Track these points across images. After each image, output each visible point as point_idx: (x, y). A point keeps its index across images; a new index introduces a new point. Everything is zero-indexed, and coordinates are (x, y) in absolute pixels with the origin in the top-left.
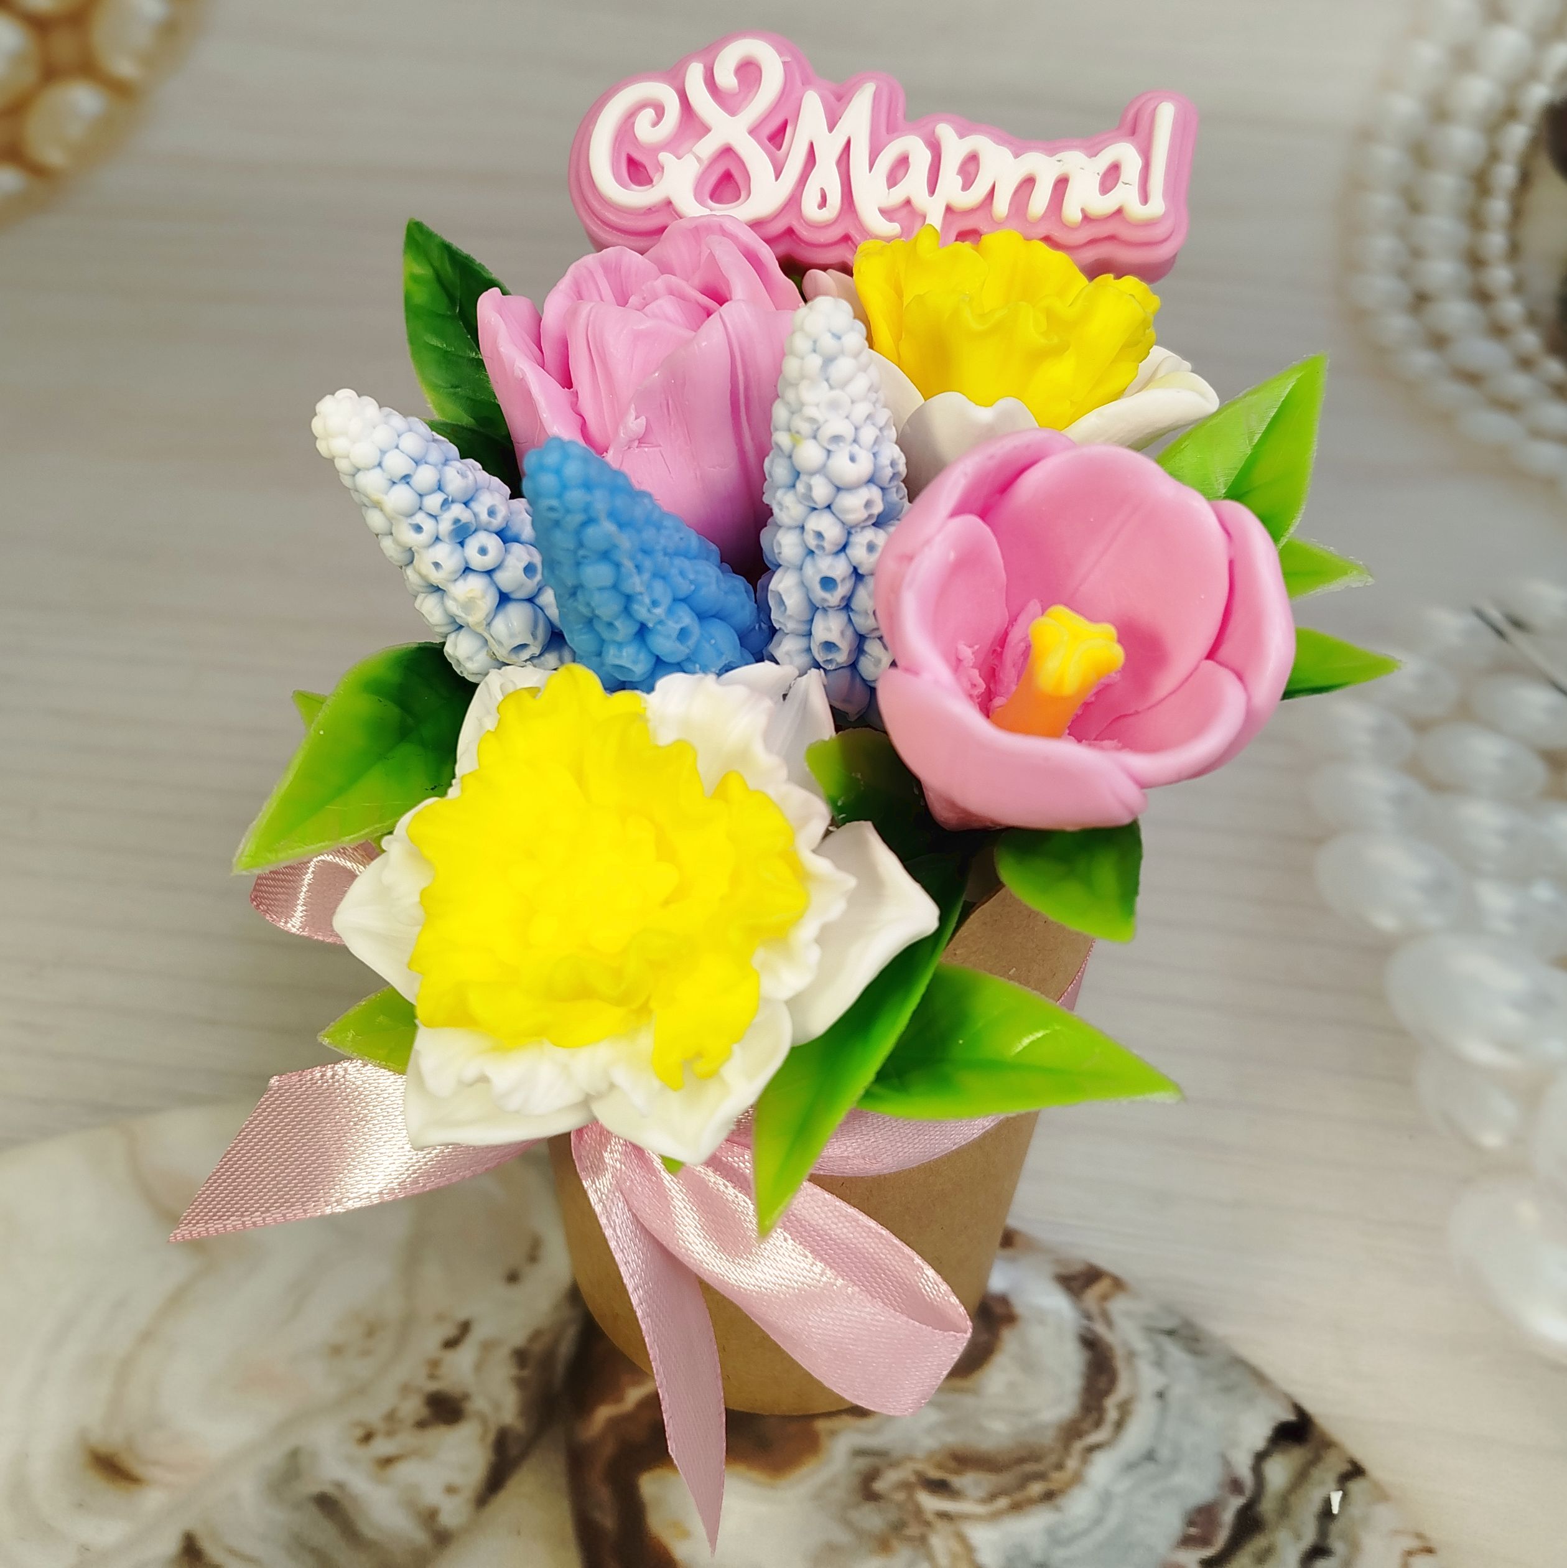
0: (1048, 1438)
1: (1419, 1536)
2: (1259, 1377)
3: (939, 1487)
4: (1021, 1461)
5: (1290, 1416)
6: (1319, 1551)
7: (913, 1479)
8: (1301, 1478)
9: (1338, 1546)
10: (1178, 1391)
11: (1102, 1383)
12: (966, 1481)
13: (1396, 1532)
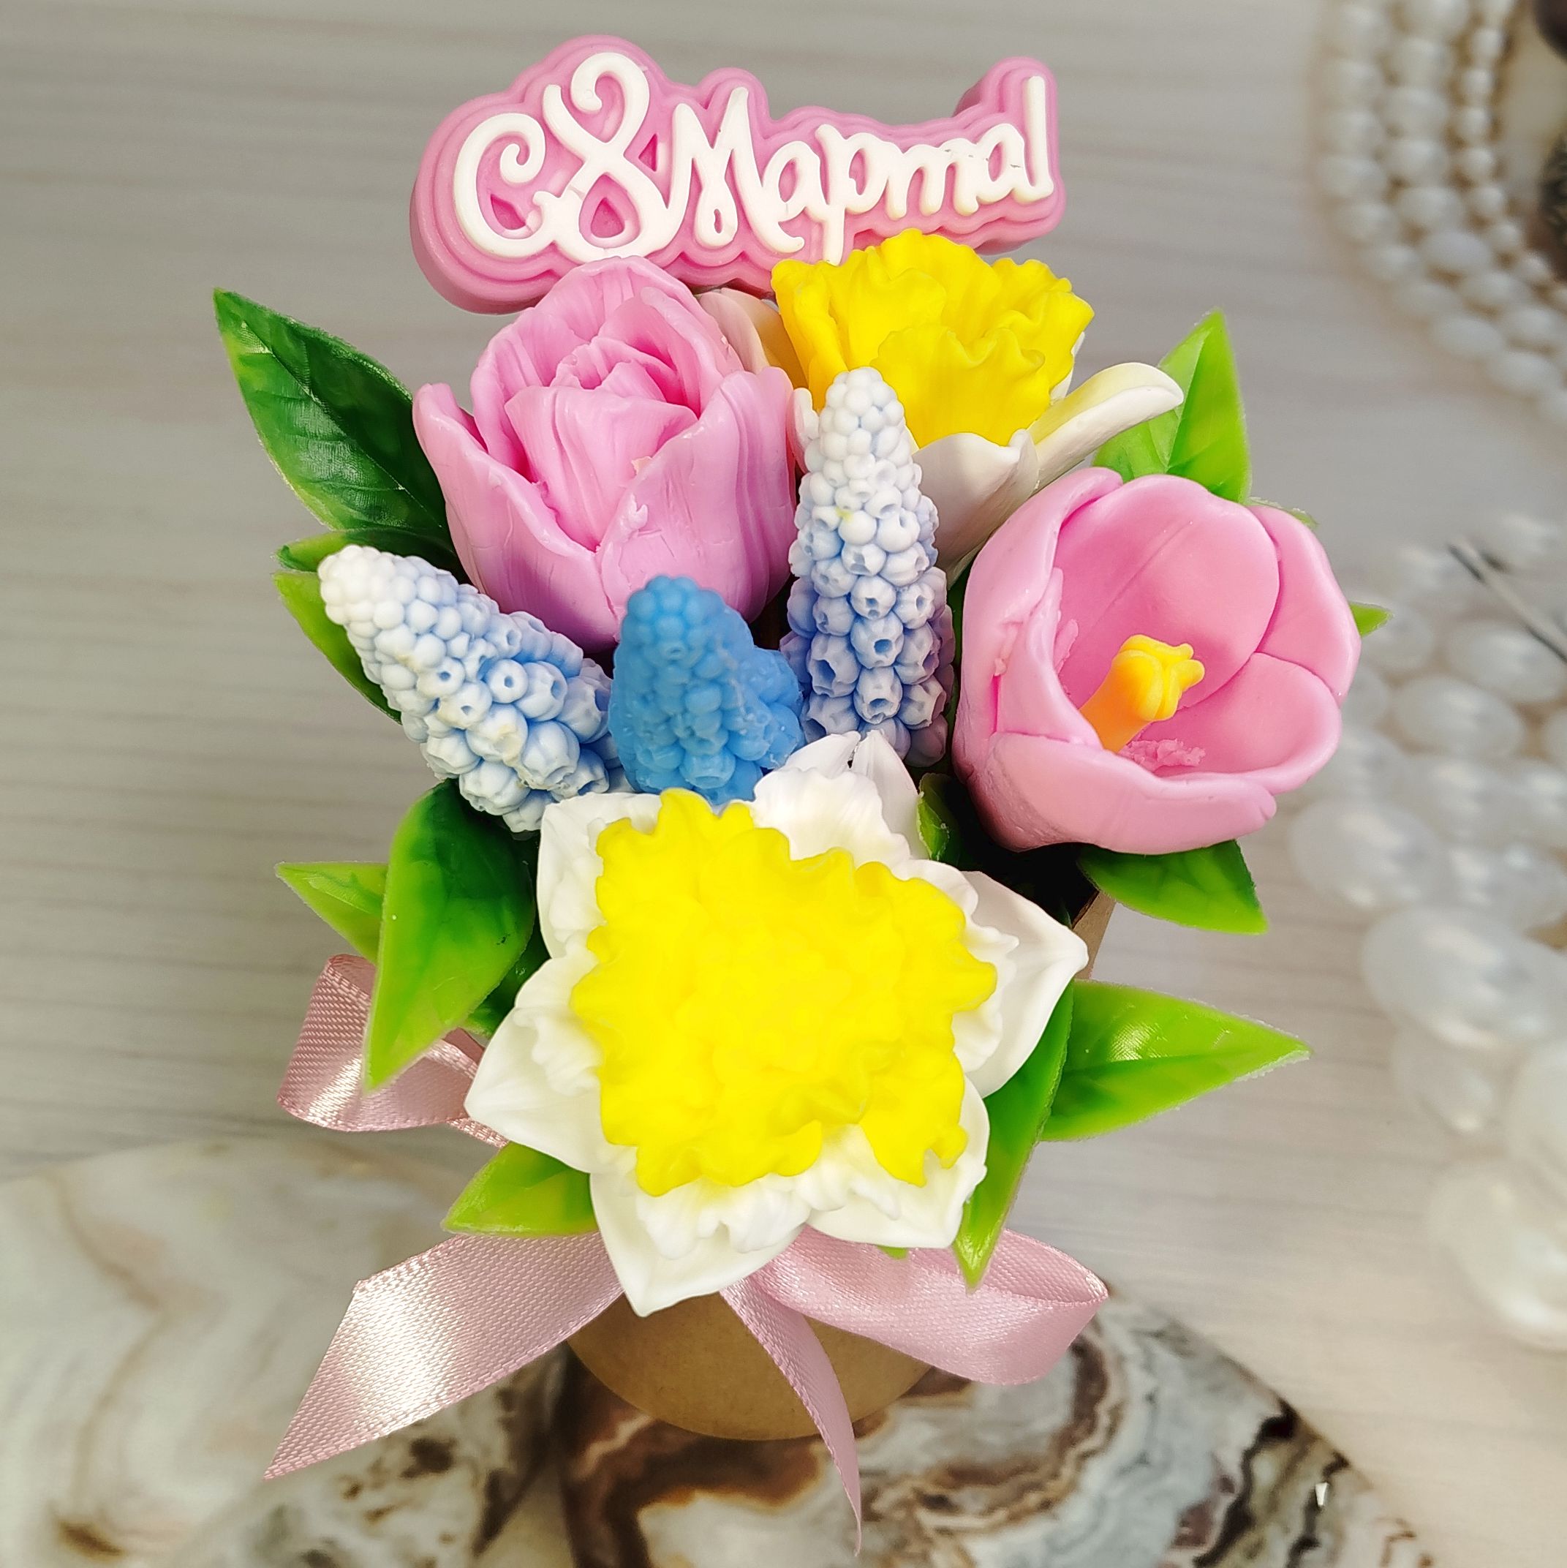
0: (1043, 1448)
1: (1400, 1522)
2: (1246, 1376)
3: (939, 1503)
4: (1017, 1472)
5: (1276, 1413)
6: (1307, 1543)
7: (911, 1496)
8: (1288, 1473)
9: (1324, 1537)
10: (1166, 1394)
11: (1093, 1391)
12: (964, 1496)
13: (1380, 1520)
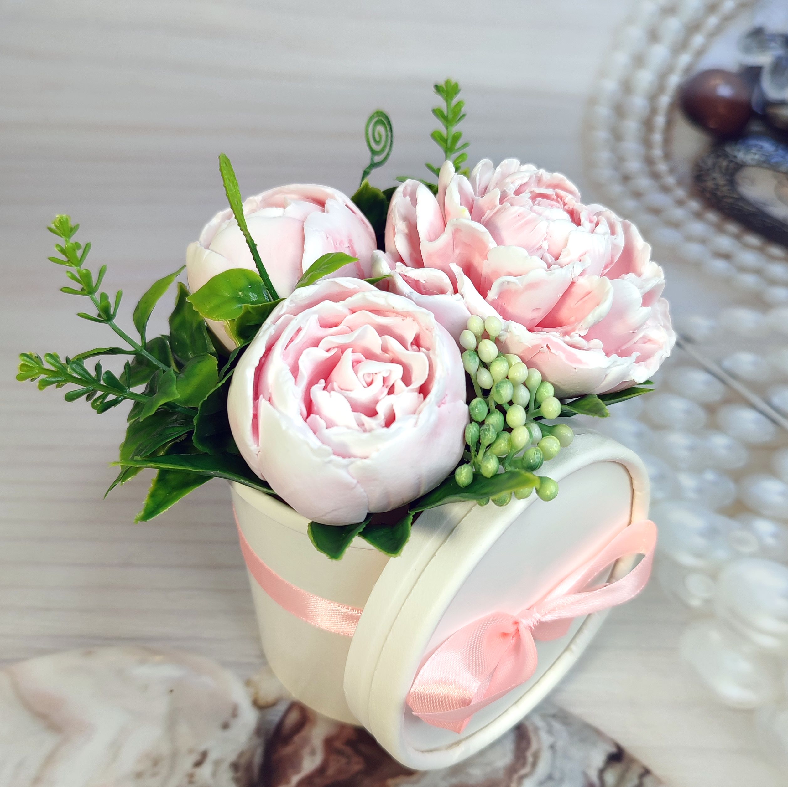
0: (501, 775)
2: (598, 733)
5: (613, 749)
8: (622, 779)
10: (560, 744)
11: (524, 746)
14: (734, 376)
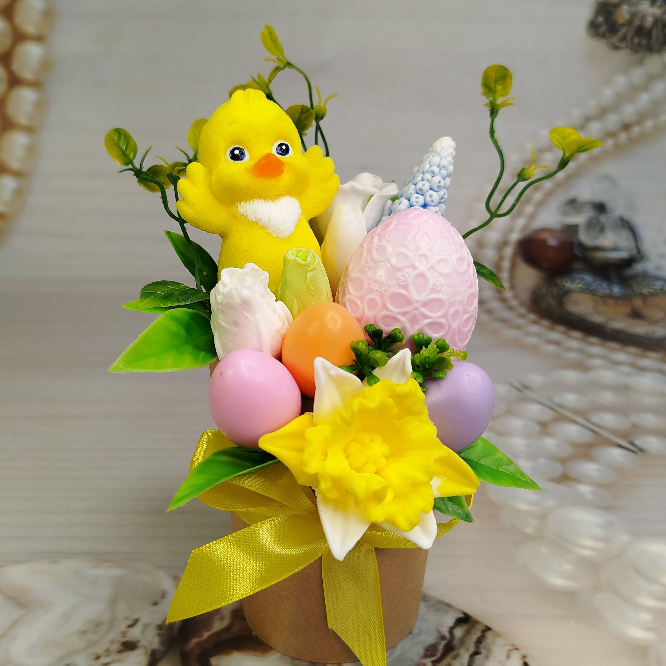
1: (513, 645)
2: (449, 606)
5: (462, 616)
6: (476, 653)
8: (467, 633)
9: (483, 651)
13: (505, 645)
14: (562, 406)
